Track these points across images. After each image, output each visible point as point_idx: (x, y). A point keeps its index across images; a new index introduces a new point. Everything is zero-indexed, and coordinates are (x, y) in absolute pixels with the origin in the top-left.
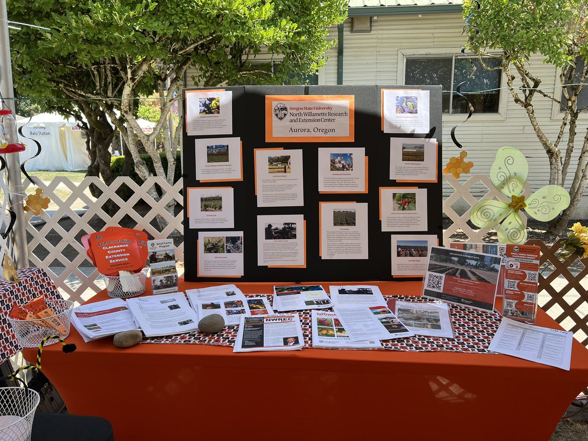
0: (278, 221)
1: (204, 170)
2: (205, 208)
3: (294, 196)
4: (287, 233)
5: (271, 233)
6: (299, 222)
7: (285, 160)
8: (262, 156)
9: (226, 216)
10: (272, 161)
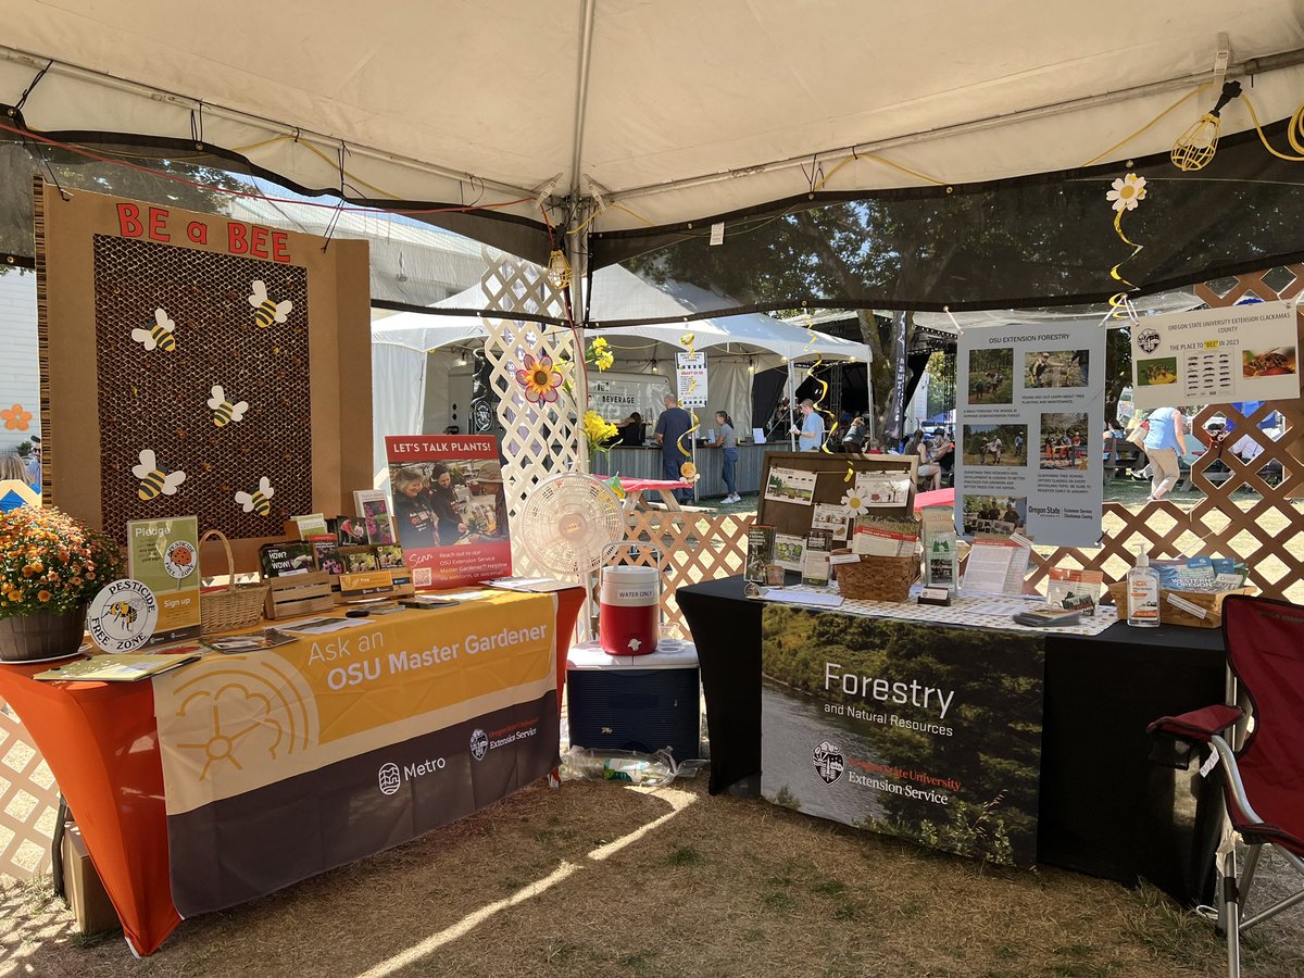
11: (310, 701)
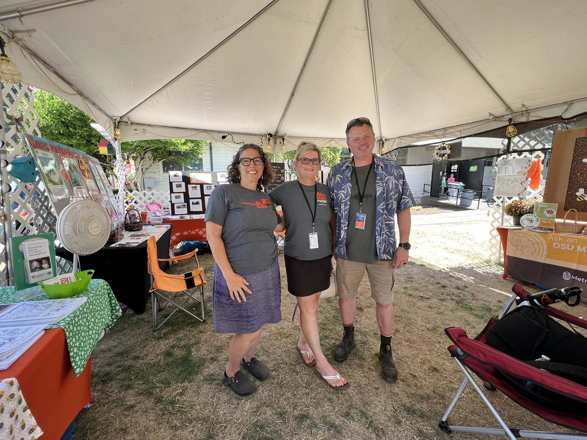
0: (195, 201)
1: (175, 189)
2: (176, 198)
3: (198, 195)
4: (197, 203)
5: (193, 203)
6: (200, 201)
7: (196, 187)
8: (190, 186)
9: (182, 199)
10: (192, 187)
11: (545, 247)
